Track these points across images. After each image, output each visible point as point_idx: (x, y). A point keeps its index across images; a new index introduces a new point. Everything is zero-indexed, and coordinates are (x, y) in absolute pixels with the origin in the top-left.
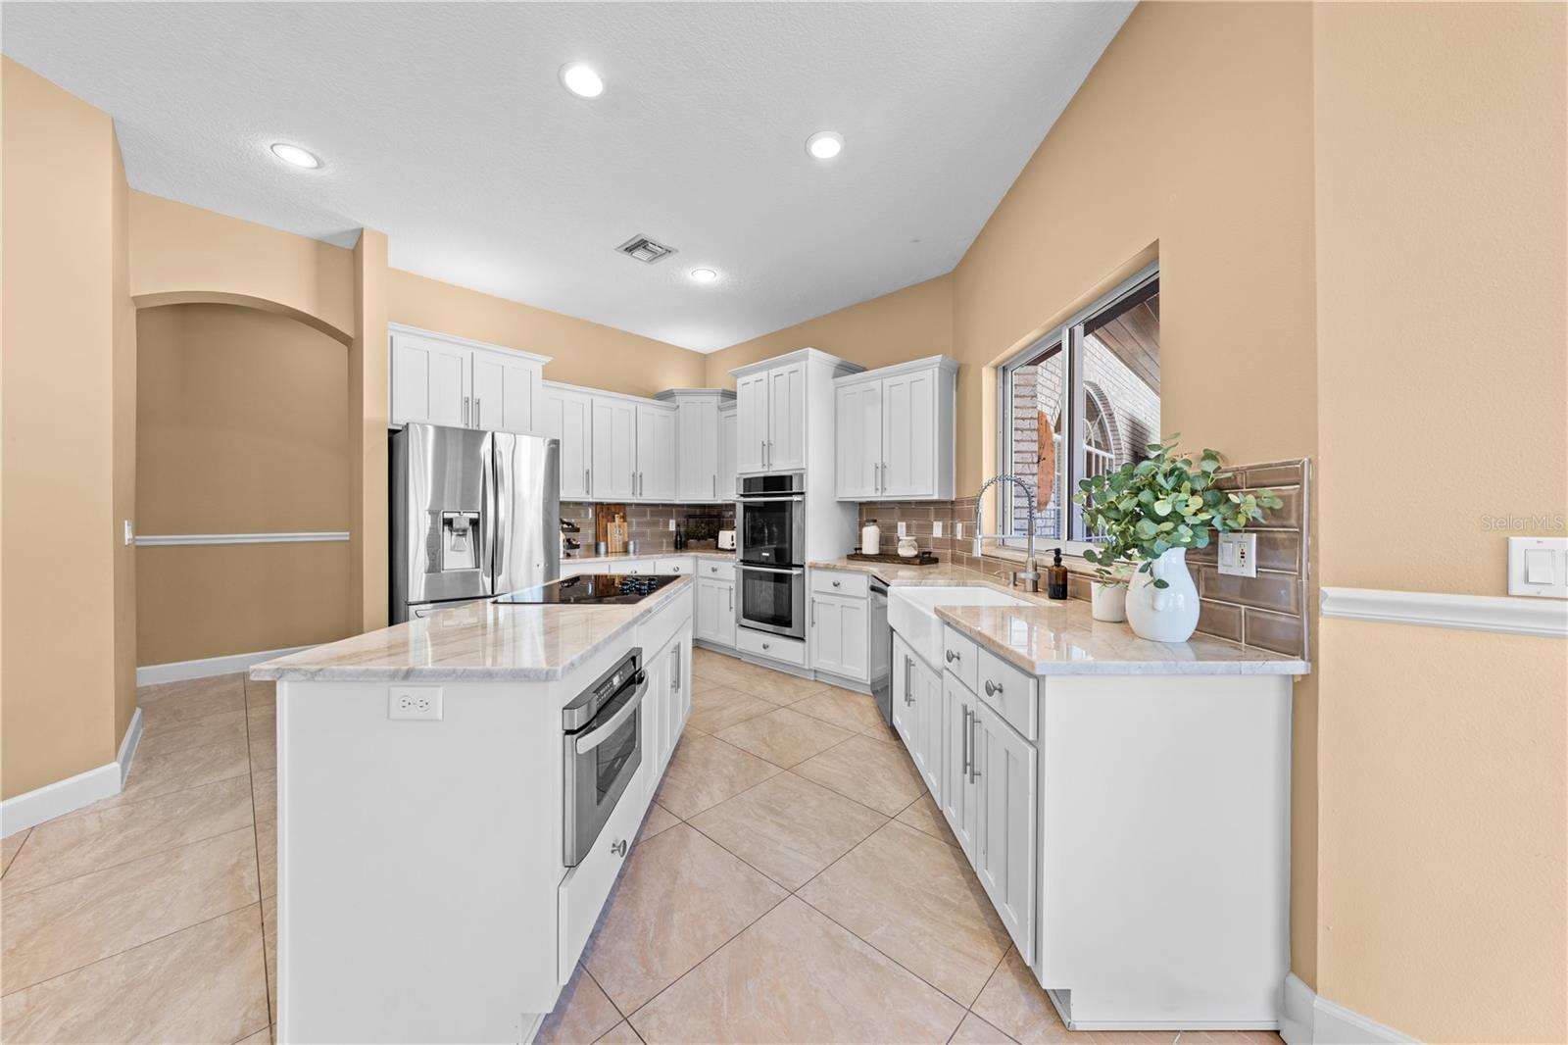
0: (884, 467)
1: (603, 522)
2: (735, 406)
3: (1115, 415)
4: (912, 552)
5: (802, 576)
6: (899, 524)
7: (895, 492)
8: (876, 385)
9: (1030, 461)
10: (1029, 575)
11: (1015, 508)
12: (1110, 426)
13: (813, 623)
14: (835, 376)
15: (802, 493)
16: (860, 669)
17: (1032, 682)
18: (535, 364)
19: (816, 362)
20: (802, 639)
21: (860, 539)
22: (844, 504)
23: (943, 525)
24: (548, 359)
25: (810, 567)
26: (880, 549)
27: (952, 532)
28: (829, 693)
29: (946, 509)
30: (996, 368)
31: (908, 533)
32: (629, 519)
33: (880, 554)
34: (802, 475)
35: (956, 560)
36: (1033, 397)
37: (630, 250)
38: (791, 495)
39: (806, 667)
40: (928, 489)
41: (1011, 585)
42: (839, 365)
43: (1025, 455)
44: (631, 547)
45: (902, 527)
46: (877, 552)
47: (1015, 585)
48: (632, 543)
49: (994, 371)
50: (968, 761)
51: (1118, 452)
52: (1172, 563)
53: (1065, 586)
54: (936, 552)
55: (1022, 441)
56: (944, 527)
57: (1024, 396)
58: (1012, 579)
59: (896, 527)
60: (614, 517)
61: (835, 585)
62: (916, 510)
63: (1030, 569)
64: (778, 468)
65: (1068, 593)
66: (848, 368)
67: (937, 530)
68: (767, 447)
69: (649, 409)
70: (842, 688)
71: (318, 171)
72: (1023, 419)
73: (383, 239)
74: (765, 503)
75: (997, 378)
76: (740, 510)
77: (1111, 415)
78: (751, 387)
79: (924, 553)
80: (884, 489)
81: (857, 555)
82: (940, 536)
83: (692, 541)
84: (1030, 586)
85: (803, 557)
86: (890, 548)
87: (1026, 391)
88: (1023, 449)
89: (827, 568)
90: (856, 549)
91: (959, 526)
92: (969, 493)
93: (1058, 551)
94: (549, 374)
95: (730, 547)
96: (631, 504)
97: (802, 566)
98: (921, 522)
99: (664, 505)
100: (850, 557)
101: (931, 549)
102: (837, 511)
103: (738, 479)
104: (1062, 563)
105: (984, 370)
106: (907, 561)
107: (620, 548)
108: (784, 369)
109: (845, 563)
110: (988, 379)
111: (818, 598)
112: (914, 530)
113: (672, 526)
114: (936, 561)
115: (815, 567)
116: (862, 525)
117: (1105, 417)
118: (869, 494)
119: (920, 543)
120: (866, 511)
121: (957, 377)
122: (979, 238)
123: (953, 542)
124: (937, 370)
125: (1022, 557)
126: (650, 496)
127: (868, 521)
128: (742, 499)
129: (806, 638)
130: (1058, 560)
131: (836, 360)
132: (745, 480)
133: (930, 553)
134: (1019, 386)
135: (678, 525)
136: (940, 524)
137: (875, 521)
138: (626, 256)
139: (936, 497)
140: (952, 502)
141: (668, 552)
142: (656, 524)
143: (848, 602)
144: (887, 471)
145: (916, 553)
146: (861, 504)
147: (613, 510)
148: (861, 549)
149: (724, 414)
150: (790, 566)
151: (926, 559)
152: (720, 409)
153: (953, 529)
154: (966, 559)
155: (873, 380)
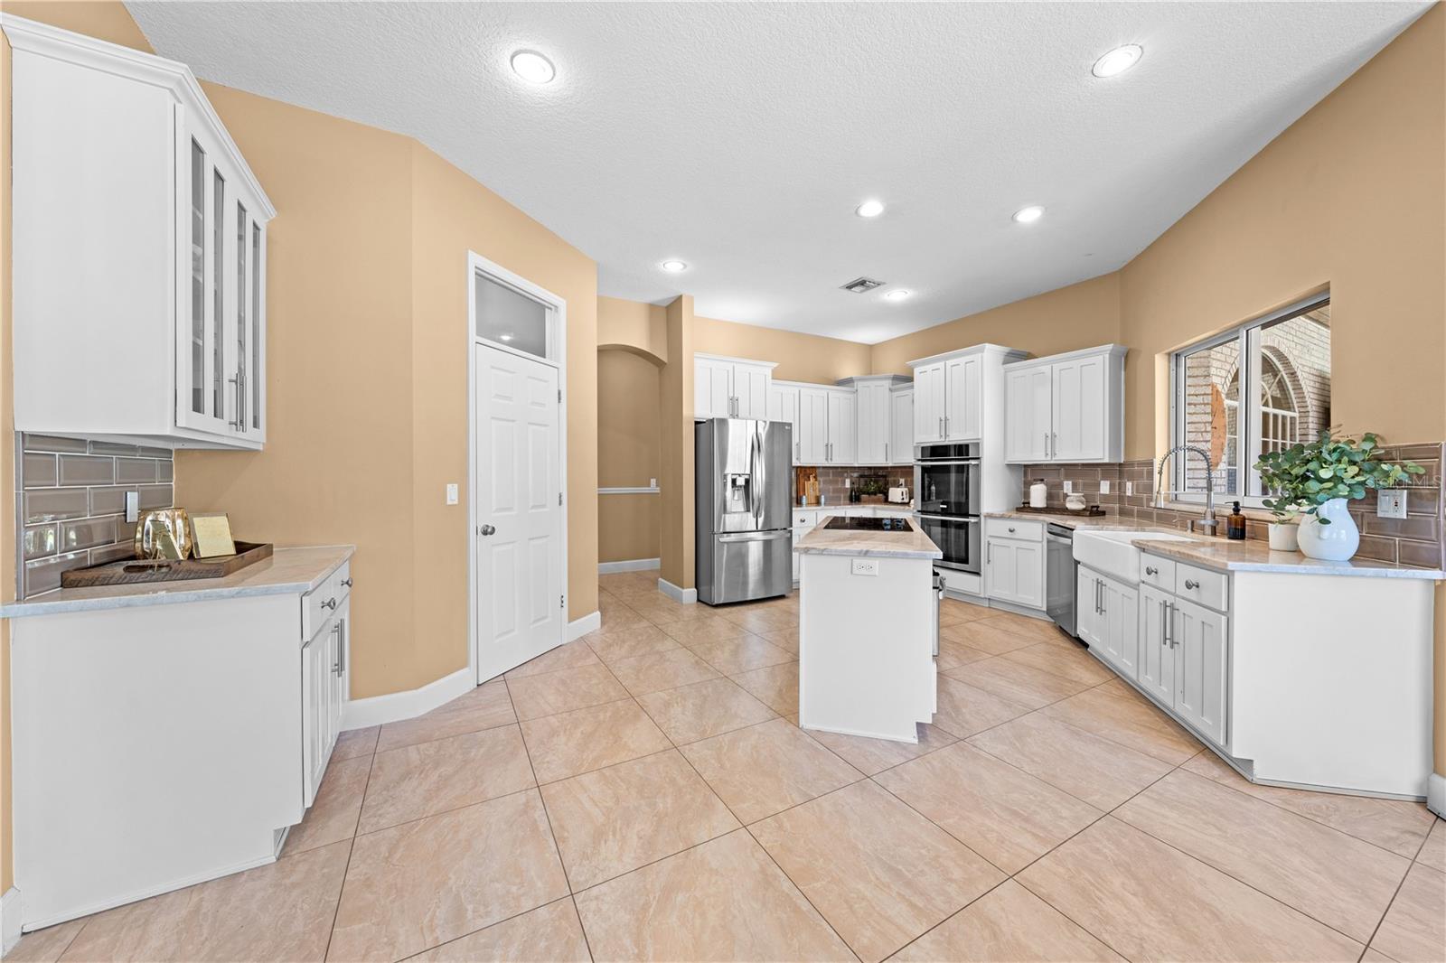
0: (1054, 436)
1: (802, 480)
2: (912, 387)
3: (1299, 373)
4: (1081, 506)
5: (978, 524)
6: (1065, 482)
7: (1065, 455)
8: (1046, 369)
9: (1203, 430)
10: (1209, 522)
11: (1188, 469)
12: (1292, 385)
13: (989, 561)
14: (1005, 363)
15: (978, 458)
16: (1035, 596)
17: (1224, 576)
18: (766, 369)
19: (990, 354)
20: (978, 574)
21: (1027, 494)
22: (1011, 467)
23: (1110, 484)
24: (775, 365)
25: (985, 516)
26: (1047, 503)
27: (1120, 489)
28: (1006, 616)
29: (1115, 471)
30: (1169, 354)
31: (1075, 489)
32: (818, 478)
33: (1047, 508)
34: (978, 444)
35: (1122, 512)
36: (1206, 376)
37: (850, 287)
38: (968, 459)
39: (982, 596)
40: (1098, 452)
41: (1189, 531)
42: (1009, 353)
43: (1196, 425)
44: (823, 500)
45: (1067, 486)
46: (1045, 506)
47: (1193, 531)
48: (823, 497)
49: (1167, 357)
50: (1168, 636)
51: (1302, 410)
52: (1337, 509)
53: (1243, 531)
54: (1103, 507)
55: (1194, 413)
56: (1112, 487)
57: (1197, 376)
58: (1189, 525)
59: (1063, 486)
60: (809, 477)
61: (1011, 531)
62: (1084, 471)
63: (1209, 517)
64: (955, 438)
65: (1247, 535)
66: (1018, 356)
67: (1105, 488)
68: (945, 422)
69: (836, 394)
70: (1017, 613)
71: (685, 270)
72: (1196, 395)
73: (691, 298)
74: (932, 466)
75: (1169, 362)
76: (918, 473)
77: (1293, 375)
78: (928, 374)
79: (1093, 507)
80: (1054, 454)
81: (1025, 508)
82: (1108, 492)
83: (864, 497)
84: (1208, 530)
85: (979, 508)
86: (1056, 502)
87: (1200, 372)
88: (1196, 420)
89: (1002, 517)
90: (1024, 503)
91: (1129, 485)
92: (1140, 456)
93: (1236, 504)
94: (776, 376)
95: (900, 501)
96: (819, 467)
97: (978, 516)
98: (1086, 481)
99: (842, 468)
100: (1019, 510)
101: (1098, 503)
102: (1007, 472)
103: (915, 447)
104: (1241, 513)
105: (1157, 357)
106: (1076, 513)
107: (813, 501)
108: (962, 360)
109: (1015, 515)
110: (1161, 364)
111: (993, 541)
112: (1080, 487)
113: (848, 485)
114: (1103, 513)
115: (990, 516)
116: (1027, 485)
117: (1285, 377)
118: (1039, 457)
119: (1088, 498)
120: (1030, 473)
121: (1127, 362)
123: (1121, 498)
124: (1107, 356)
125: (1201, 509)
126: (838, 461)
127: (1035, 480)
128: (920, 463)
129: (982, 573)
130: (1236, 511)
131: (1006, 349)
132: (923, 448)
133: (1098, 507)
134: (1193, 367)
135: (852, 483)
136: (1108, 483)
137: (1042, 480)
138: (847, 291)
139: (1106, 460)
140: (1120, 464)
141: (844, 504)
142: (837, 482)
143: (1023, 544)
144: (1057, 440)
145: (1084, 507)
146: (1025, 466)
147: (808, 471)
148: (1029, 503)
149: (896, 394)
150: (967, 515)
151: (1094, 512)
152: (891, 390)
153: (1121, 487)
154: (1137, 511)
155: (1042, 365)
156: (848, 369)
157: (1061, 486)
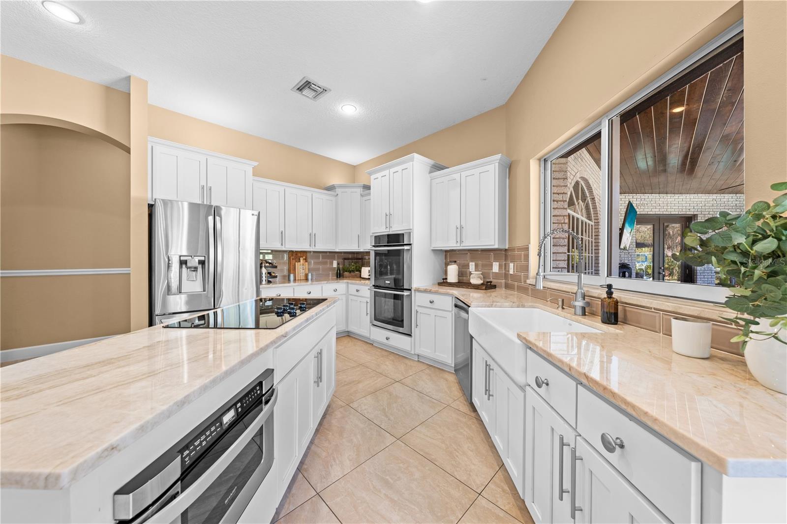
0: (461, 227)
1: (293, 262)
2: (369, 194)
3: (596, 199)
4: (479, 282)
5: (410, 296)
6: (470, 263)
7: (470, 243)
8: (456, 176)
9: (563, 222)
10: (579, 303)
11: (553, 253)
12: (592, 206)
13: (417, 325)
14: (431, 172)
15: (410, 244)
16: (447, 357)
17: (694, 466)
18: (248, 167)
19: (418, 163)
20: (410, 335)
21: (446, 272)
22: (435, 251)
23: (499, 264)
24: (256, 164)
25: (415, 290)
26: (458, 279)
27: (505, 269)
28: (427, 371)
29: (503, 254)
30: (540, 160)
31: (477, 269)
32: (309, 260)
33: (458, 282)
34: (410, 233)
35: (507, 286)
36: (564, 179)
37: (300, 89)
38: (403, 245)
39: (413, 352)
40: (491, 241)
41: (560, 308)
42: (433, 165)
43: (558, 218)
44: (310, 277)
45: (472, 266)
46: (457, 281)
47: (563, 308)
48: (310, 275)
49: (538, 162)
50: (567, 486)
51: (596, 221)
53: (616, 315)
54: (494, 282)
55: (557, 208)
56: (500, 266)
57: (559, 179)
58: (560, 303)
59: (469, 266)
60: (300, 259)
61: (431, 302)
62: (482, 255)
63: (580, 298)
64: (395, 229)
65: (619, 320)
66: (438, 167)
67: (496, 268)
68: (388, 216)
69: (320, 197)
70: (436, 368)
71: (81, 27)
72: (558, 194)
73: (144, 84)
74: (388, 250)
75: (540, 166)
76: (372, 255)
77: (593, 199)
78: (379, 180)
79: (488, 282)
80: (461, 242)
81: (444, 283)
82: (497, 271)
83: (346, 273)
84: (579, 311)
85: (410, 283)
86: (465, 278)
87: (560, 175)
88: (558, 214)
89: (425, 291)
90: (443, 279)
91: (511, 265)
92: (519, 243)
93: (610, 287)
94: (256, 173)
95: (368, 277)
96: (310, 252)
97: (410, 290)
98: (484, 262)
99: (330, 252)
100: (440, 284)
101: (491, 280)
102: (432, 255)
103: (371, 236)
104: (614, 296)
105: (531, 161)
106: (476, 287)
107: (303, 277)
108: (399, 168)
109: (436, 288)
110: (534, 167)
111: (420, 310)
112: (480, 267)
113: (335, 265)
114: (494, 287)
115: (418, 290)
116: (447, 264)
117: (589, 200)
118: (452, 245)
119: (484, 276)
120: (449, 256)
121: (510, 170)
122: (528, 75)
123: (506, 276)
124: (497, 164)
125: (575, 289)
126: (320, 247)
127: (450, 262)
128: (374, 248)
129: (413, 335)
130: (610, 294)
131: (431, 162)
132: (375, 236)
133: (491, 282)
134: (555, 171)
135: (338, 264)
136: (498, 263)
137: (455, 262)
139: (496, 246)
140: (506, 250)
141: (332, 279)
142: (325, 263)
143: (439, 313)
144: (464, 230)
145: (482, 282)
146: (446, 251)
147: (299, 255)
148: (447, 279)
149: (364, 199)
150: (403, 290)
151: (488, 286)
152: (362, 196)
153: (506, 267)
154: (517, 286)
155: (454, 173)
156: (335, 179)
157: (468, 266)
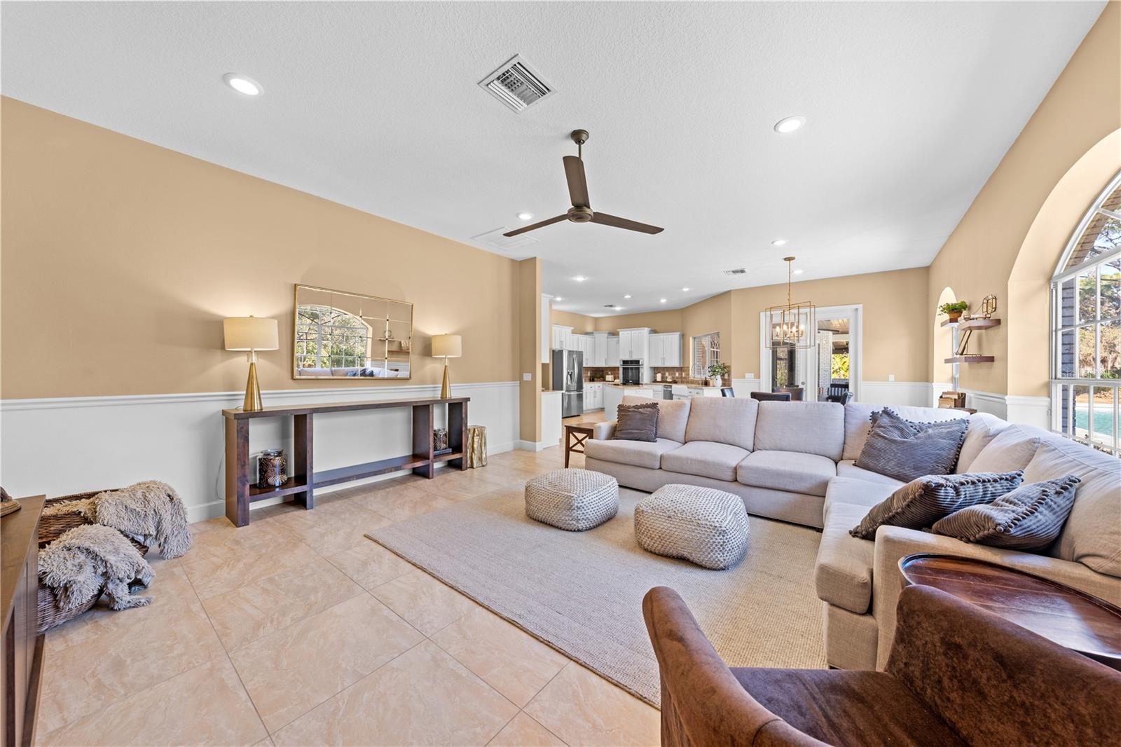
2: (618, 338)
4: (671, 380)
7: (668, 365)
8: (662, 337)
11: (696, 369)
14: (650, 333)
15: (642, 365)
18: (570, 329)
19: (645, 330)
21: (655, 377)
22: (651, 368)
24: (572, 328)
26: (662, 379)
29: (680, 369)
31: (669, 375)
33: (662, 381)
34: (643, 360)
37: (607, 306)
38: (639, 365)
40: (676, 364)
41: (696, 384)
42: (651, 331)
45: (667, 374)
49: (693, 337)
52: (719, 377)
53: (707, 383)
54: (677, 380)
56: (679, 374)
62: (672, 369)
63: (700, 381)
64: (635, 358)
66: (654, 332)
67: (677, 374)
68: (631, 352)
74: (630, 367)
75: (693, 339)
76: (621, 370)
78: (624, 334)
79: (675, 380)
80: (664, 364)
81: (655, 381)
82: (678, 376)
83: (596, 379)
84: (700, 384)
85: (642, 380)
86: (664, 379)
88: (699, 356)
89: (649, 384)
92: (687, 366)
93: (706, 377)
94: (573, 332)
95: (611, 381)
97: (642, 384)
98: (672, 372)
99: (589, 368)
100: (653, 382)
103: (621, 360)
105: (690, 338)
106: (670, 382)
108: (637, 332)
110: (691, 340)
112: (671, 374)
113: (589, 374)
114: (677, 382)
115: (646, 384)
116: (655, 374)
118: (660, 365)
119: (673, 378)
120: (656, 370)
121: (683, 337)
123: (681, 377)
124: (678, 335)
127: (658, 372)
128: (622, 366)
131: (649, 329)
132: (623, 361)
135: (591, 374)
137: (660, 372)
139: (677, 366)
140: (681, 367)
144: (664, 359)
146: (655, 368)
149: (611, 339)
151: (675, 382)
152: (607, 338)
153: (682, 374)
154: (684, 381)
155: (661, 336)
156: (589, 328)
157: (665, 374)
